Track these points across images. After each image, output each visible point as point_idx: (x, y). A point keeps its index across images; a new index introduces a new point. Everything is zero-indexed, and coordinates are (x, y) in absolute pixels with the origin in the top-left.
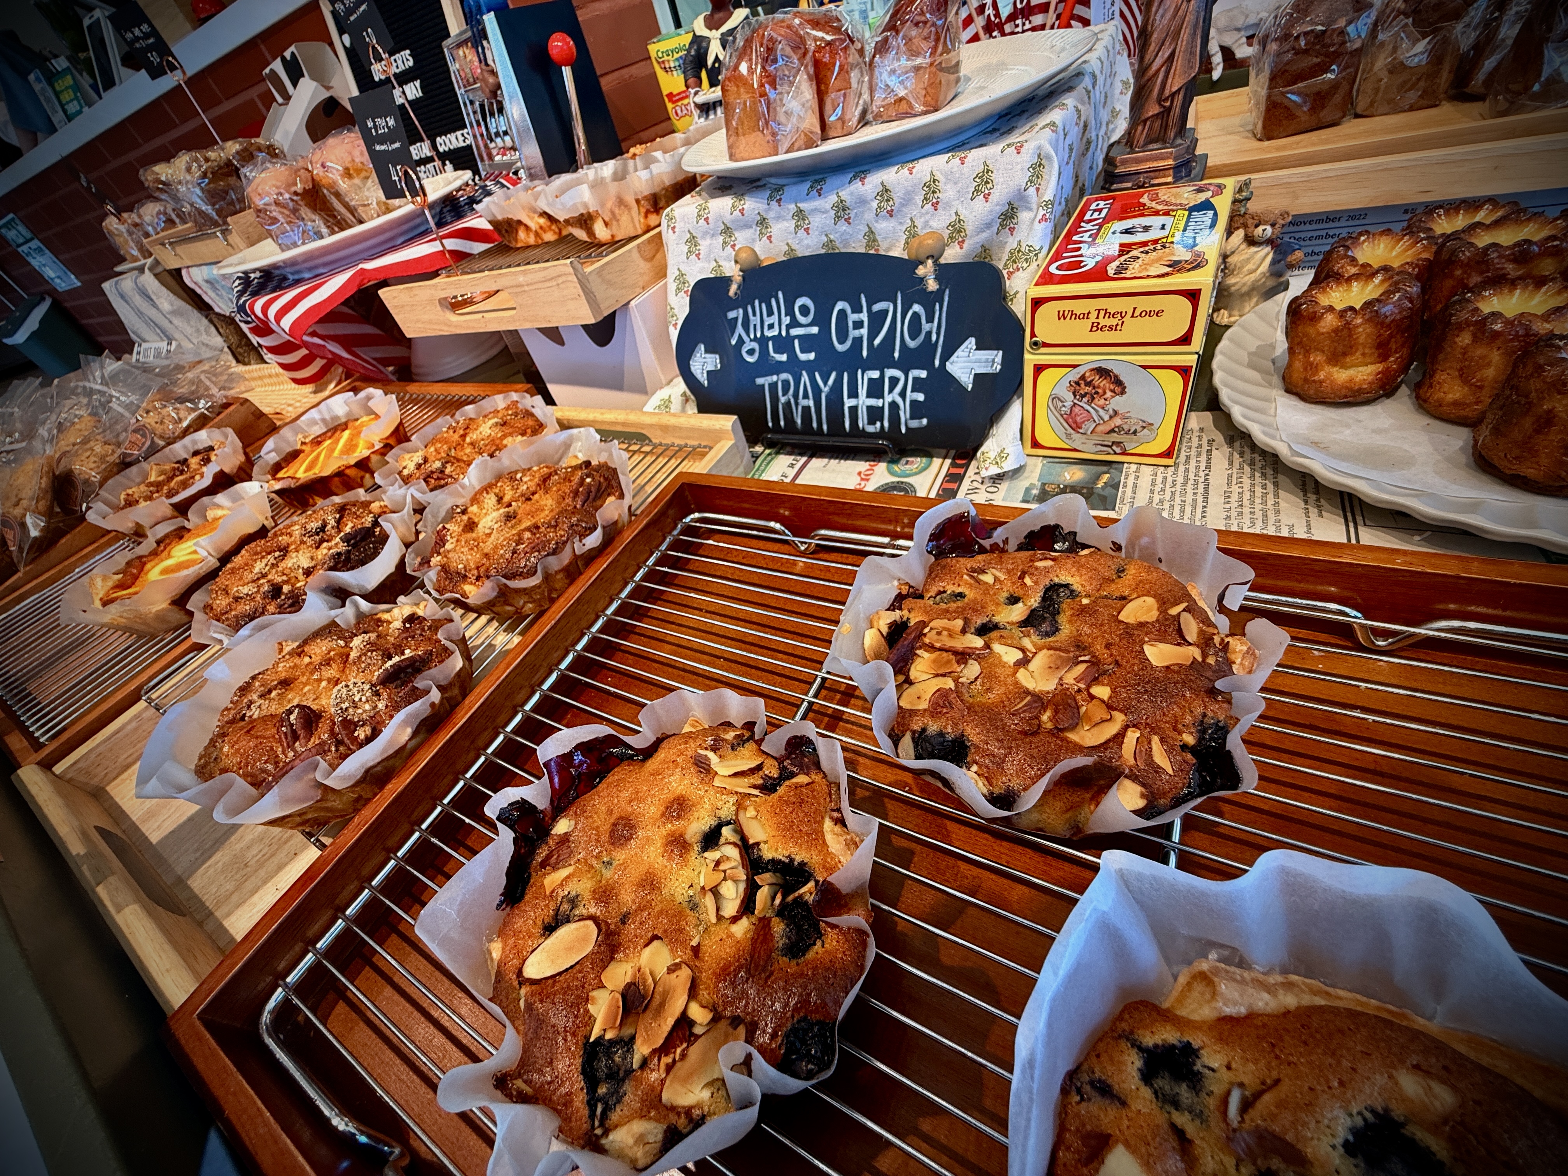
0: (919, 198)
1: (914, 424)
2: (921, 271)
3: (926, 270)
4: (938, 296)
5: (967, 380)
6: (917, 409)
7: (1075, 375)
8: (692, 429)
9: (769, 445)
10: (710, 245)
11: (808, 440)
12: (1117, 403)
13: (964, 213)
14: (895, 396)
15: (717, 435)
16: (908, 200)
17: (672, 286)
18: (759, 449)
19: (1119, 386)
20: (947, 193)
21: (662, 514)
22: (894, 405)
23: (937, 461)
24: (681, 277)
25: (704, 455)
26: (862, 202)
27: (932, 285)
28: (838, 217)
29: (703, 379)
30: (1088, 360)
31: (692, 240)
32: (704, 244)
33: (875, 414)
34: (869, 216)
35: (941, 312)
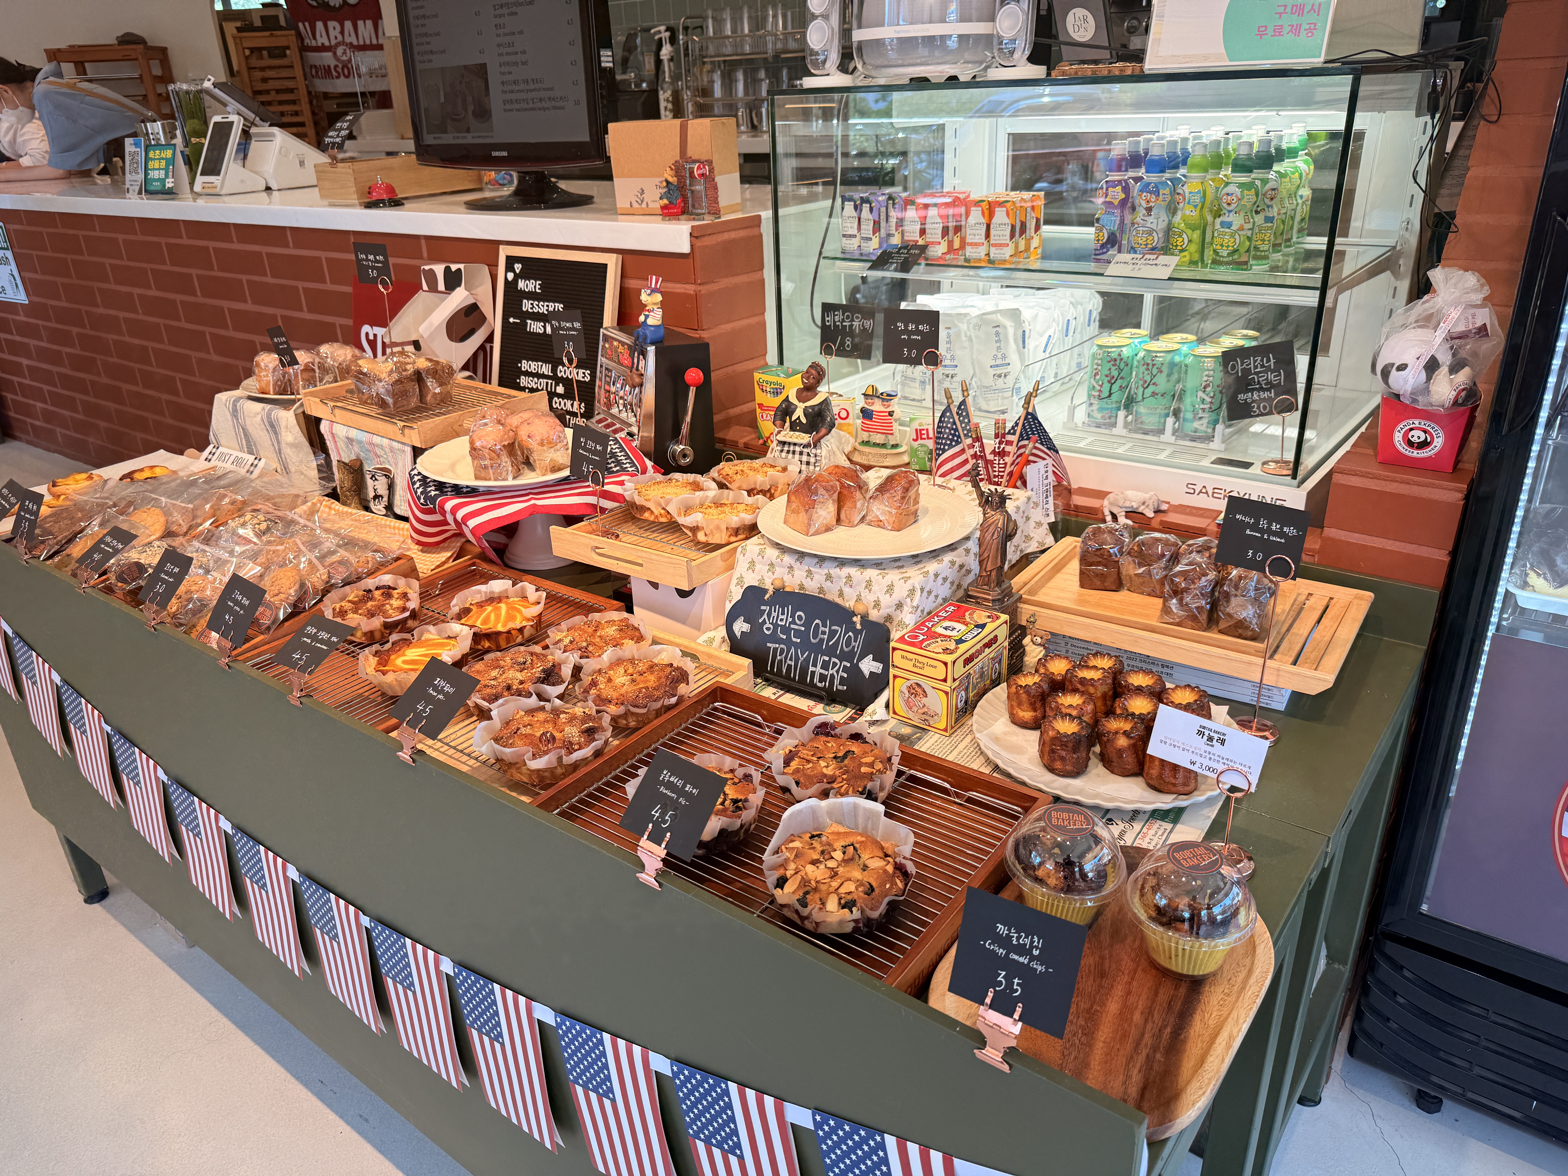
0: (864, 585)
1: (840, 688)
2: (855, 619)
3: (857, 619)
4: (860, 632)
5: (867, 673)
6: (842, 681)
7: (908, 683)
8: (726, 661)
9: (766, 680)
10: (761, 568)
11: (787, 682)
12: (924, 700)
13: (881, 599)
14: (834, 671)
15: (739, 667)
16: (859, 584)
17: (734, 581)
18: (759, 680)
19: (925, 695)
20: (875, 588)
21: (704, 699)
22: (832, 676)
23: (848, 709)
24: (741, 580)
25: (729, 676)
26: (839, 577)
27: (859, 627)
28: (827, 579)
29: (738, 634)
30: (915, 679)
31: (752, 563)
32: (758, 567)
33: (823, 678)
34: (842, 584)
35: (861, 638)
